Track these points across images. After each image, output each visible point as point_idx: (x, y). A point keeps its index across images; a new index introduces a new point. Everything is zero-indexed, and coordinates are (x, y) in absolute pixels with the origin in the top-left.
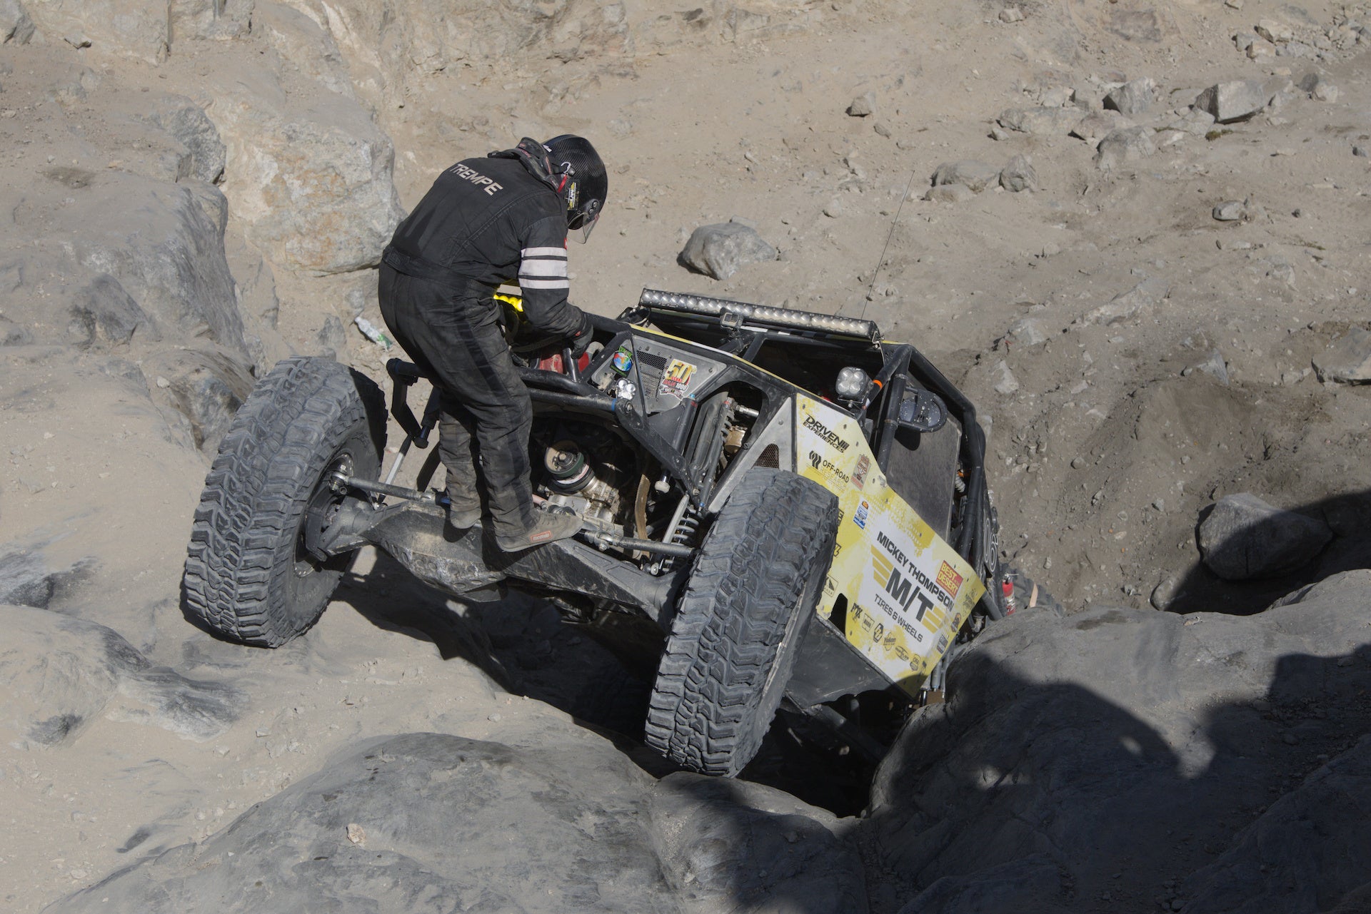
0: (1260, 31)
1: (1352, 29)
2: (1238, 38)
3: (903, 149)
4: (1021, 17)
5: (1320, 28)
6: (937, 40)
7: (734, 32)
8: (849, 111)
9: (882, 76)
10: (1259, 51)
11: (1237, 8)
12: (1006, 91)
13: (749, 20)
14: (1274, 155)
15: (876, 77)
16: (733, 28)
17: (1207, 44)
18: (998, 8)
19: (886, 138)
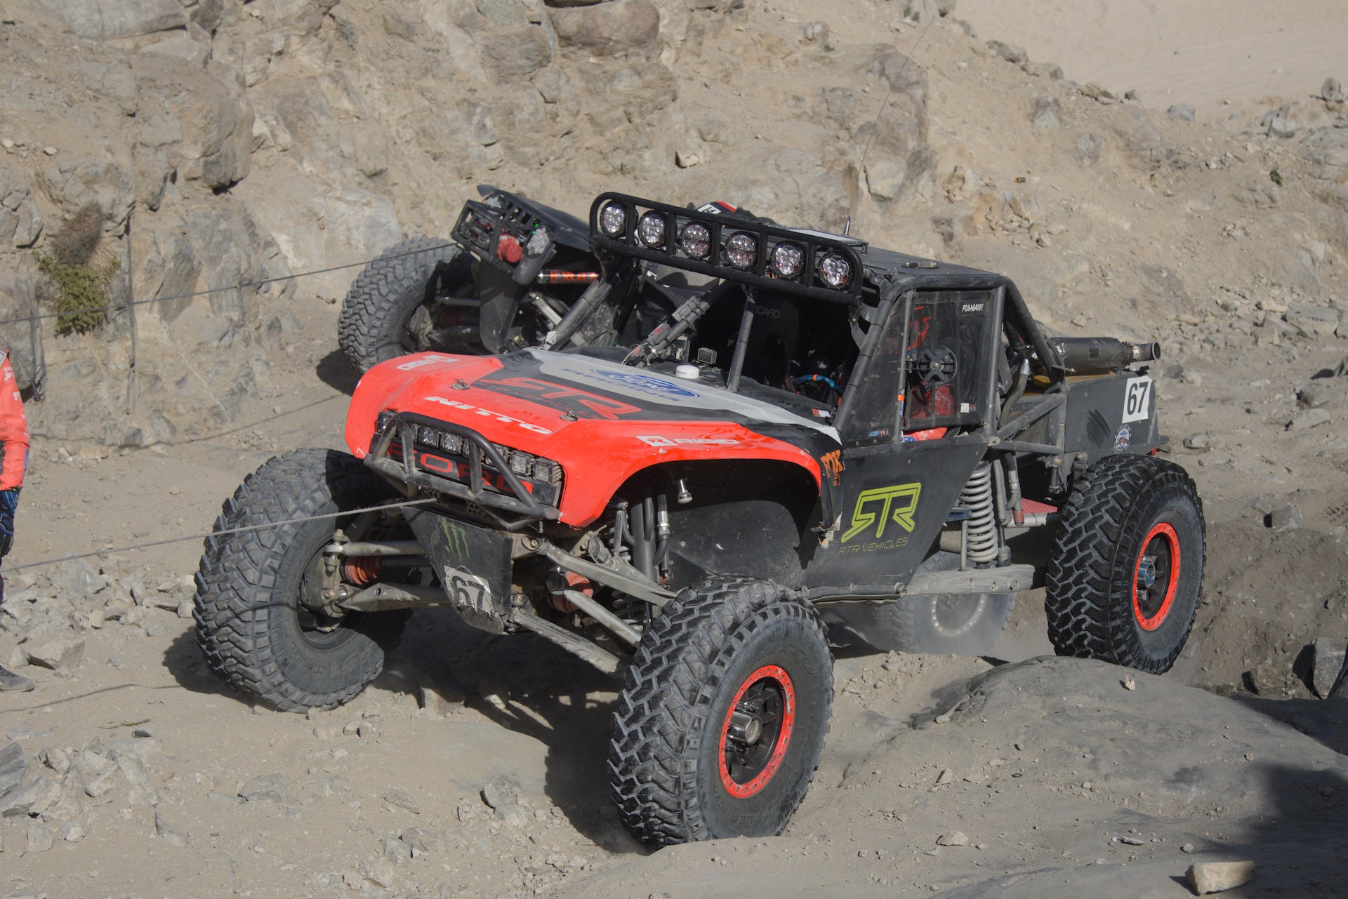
11: (1082, 327)
14: (1191, 413)
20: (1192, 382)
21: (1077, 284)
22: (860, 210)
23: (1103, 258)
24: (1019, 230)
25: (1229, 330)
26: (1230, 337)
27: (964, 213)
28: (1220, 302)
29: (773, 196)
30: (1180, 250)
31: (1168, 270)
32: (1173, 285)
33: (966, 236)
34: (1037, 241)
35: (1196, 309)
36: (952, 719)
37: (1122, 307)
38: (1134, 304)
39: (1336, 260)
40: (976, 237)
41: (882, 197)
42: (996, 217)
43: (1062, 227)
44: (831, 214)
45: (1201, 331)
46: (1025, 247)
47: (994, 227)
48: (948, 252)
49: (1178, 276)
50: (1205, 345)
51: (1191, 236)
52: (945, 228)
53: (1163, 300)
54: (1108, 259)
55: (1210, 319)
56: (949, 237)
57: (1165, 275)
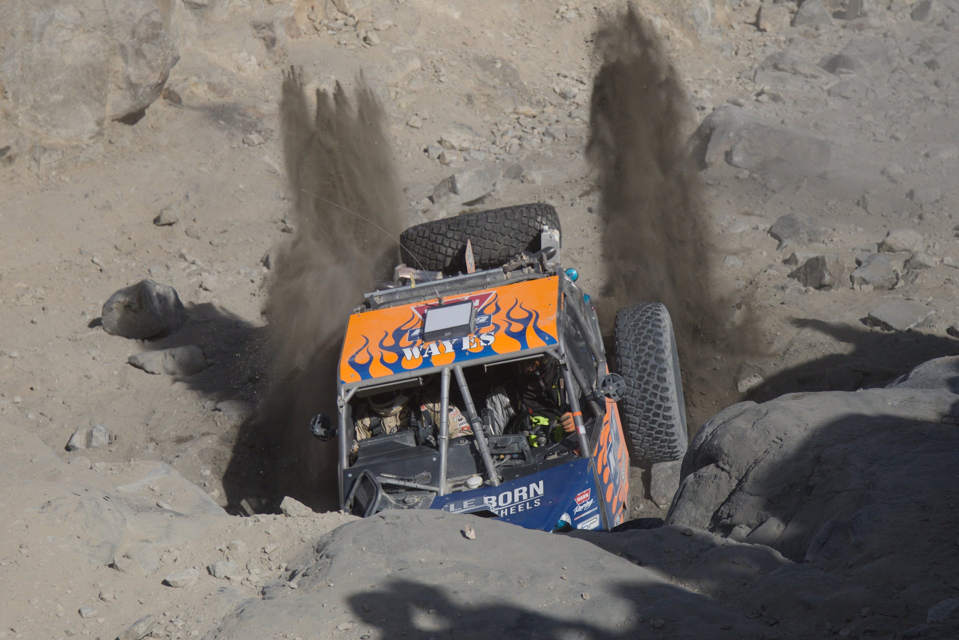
0: (443, 142)
1: (512, 137)
2: (429, 149)
3: (218, 246)
4: (263, 141)
5: (485, 139)
6: (200, 164)
7: (39, 164)
8: (156, 221)
9: (172, 193)
10: (451, 158)
11: (418, 128)
12: (272, 200)
13: (46, 155)
15: (167, 194)
16: (36, 160)
17: (406, 156)
18: (240, 136)
19: (197, 240)
20: (533, 182)
21: (409, 82)
22: (173, 20)
23: (434, 53)
24: (344, 29)
25: (568, 120)
26: (570, 127)
27: (285, 14)
28: (558, 90)
29: (78, 15)
30: (514, 37)
31: (502, 60)
32: (508, 75)
33: (290, 40)
34: (365, 39)
35: (534, 100)
36: (299, 585)
37: (458, 104)
38: (470, 99)
39: (674, 34)
40: (300, 39)
41: (196, 4)
42: (319, 15)
43: (389, 22)
44: (142, 30)
45: (540, 122)
46: (353, 47)
47: (318, 27)
48: (271, 58)
49: (513, 65)
50: (545, 138)
51: (524, 21)
52: (267, 33)
53: (499, 93)
54: (440, 53)
55: (549, 109)
56: (271, 43)
57: (499, 65)
